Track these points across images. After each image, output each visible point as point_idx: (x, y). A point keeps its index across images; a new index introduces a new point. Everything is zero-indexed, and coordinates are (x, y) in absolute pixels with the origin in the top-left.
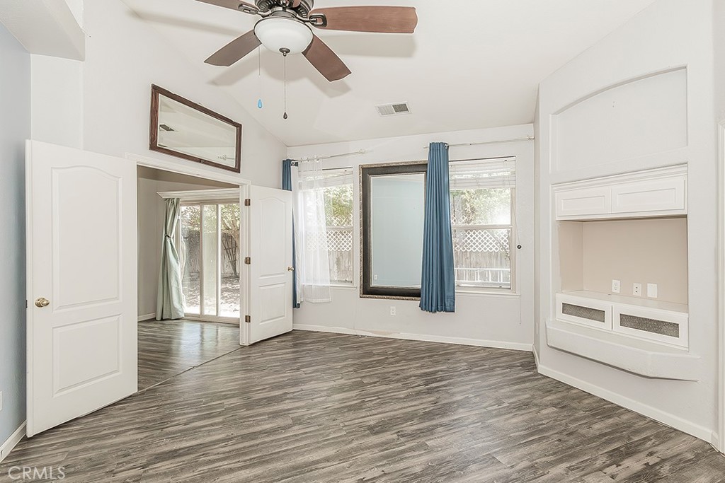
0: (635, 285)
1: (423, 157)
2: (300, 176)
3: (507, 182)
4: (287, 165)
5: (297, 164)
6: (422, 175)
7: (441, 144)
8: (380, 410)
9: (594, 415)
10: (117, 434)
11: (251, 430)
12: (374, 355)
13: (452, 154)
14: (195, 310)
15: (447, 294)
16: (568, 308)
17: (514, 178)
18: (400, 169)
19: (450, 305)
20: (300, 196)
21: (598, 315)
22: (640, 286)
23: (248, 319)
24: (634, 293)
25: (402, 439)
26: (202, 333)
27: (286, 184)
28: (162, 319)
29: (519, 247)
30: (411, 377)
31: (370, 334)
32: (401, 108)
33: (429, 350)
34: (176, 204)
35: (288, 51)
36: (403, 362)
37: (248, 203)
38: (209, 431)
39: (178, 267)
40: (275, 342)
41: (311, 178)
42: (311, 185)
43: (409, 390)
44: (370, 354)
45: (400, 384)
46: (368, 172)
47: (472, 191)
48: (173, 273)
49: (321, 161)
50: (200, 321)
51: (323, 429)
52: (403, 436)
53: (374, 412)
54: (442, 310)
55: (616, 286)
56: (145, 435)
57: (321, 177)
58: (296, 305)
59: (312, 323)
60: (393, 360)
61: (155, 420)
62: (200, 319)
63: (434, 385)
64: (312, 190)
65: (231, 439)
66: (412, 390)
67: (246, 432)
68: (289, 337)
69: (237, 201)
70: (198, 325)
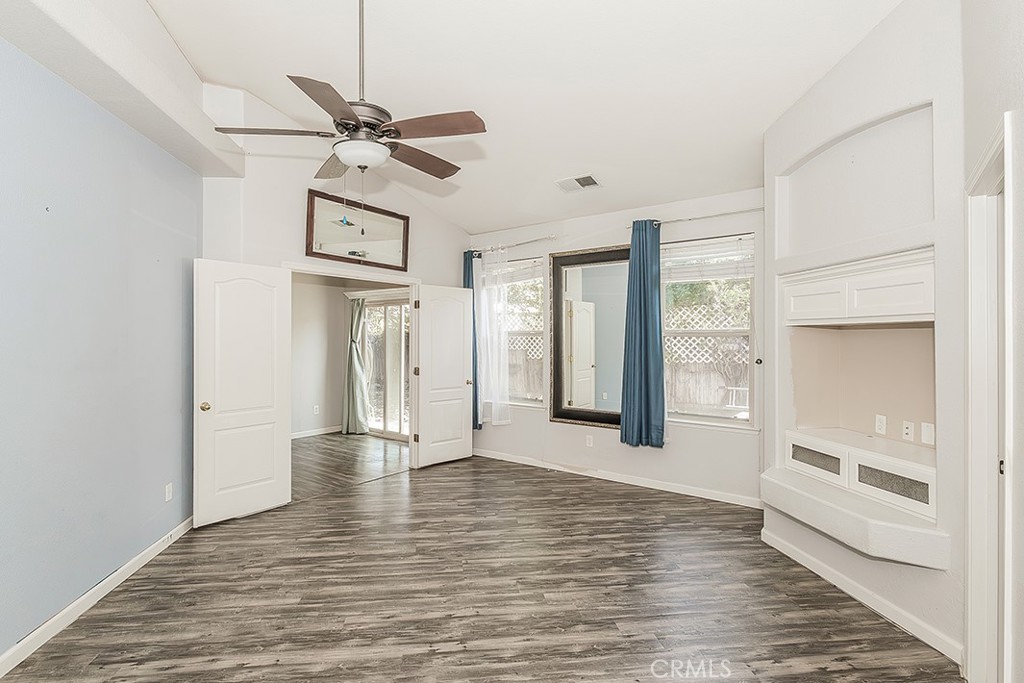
0: (906, 424)
1: (624, 240)
2: (483, 269)
3: (743, 270)
4: (469, 257)
5: (480, 256)
6: (626, 264)
7: (648, 223)
8: (516, 554)
9: (798, 602)
10: (261, 536)
11: (373, 552)
12: (553, 493)
13: (665, 235)
14: (379, 426)
15: (653, 422)
16: (799, 452)
17: (751, 264)
18: (598, 257)
19: (658, 438)
20: (484, 294)
21: (830, 463)
22: (912, 426)
23: (416, 438)
24: (905, 437)
25: (519, 586)
26: (385, 451)
27: (468, 282)
28: (348, 433)
29: (759, 362)
30: (578, 523)
31: (562, 469)
32: (587, 182)
33: (625, 495)
34: (360, 305)
35: (366, 167)
36: (581, 506)
37: (417, 305)
38: (336, 547)
39: (364, 377)
40: (446, 468)
41: (495, 273)
42: (495, 280)
43: (566, 538)
44: (548, 492)
45: (559, 530)
46: (560, 262)
47: (723, 280)
48: (358, 381)
49: (506, 250)
50: (383, 438)
51: (442, 563)
52: (522, 583)
53: (508, 555)
54: (647, 444)
55: (881, 423)
56: (281, 541)
57: (505, 271)
58: (476, 426)
59: (497, 449)
60: (570, 502)
61: (295, 530)
62: (384, 436)
63: (599, 536)
64: (495, 287)
65: (349, 557)
66: (570, 538)
67: (368, 553)
68: (466, 464)
69: (407, 301)
70: (381, 443)
